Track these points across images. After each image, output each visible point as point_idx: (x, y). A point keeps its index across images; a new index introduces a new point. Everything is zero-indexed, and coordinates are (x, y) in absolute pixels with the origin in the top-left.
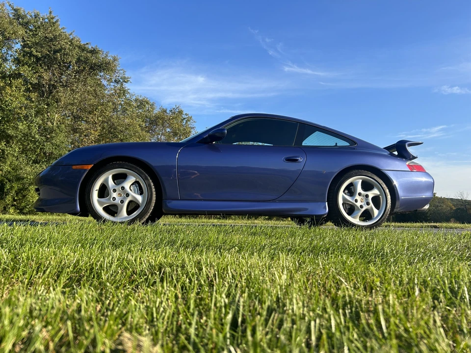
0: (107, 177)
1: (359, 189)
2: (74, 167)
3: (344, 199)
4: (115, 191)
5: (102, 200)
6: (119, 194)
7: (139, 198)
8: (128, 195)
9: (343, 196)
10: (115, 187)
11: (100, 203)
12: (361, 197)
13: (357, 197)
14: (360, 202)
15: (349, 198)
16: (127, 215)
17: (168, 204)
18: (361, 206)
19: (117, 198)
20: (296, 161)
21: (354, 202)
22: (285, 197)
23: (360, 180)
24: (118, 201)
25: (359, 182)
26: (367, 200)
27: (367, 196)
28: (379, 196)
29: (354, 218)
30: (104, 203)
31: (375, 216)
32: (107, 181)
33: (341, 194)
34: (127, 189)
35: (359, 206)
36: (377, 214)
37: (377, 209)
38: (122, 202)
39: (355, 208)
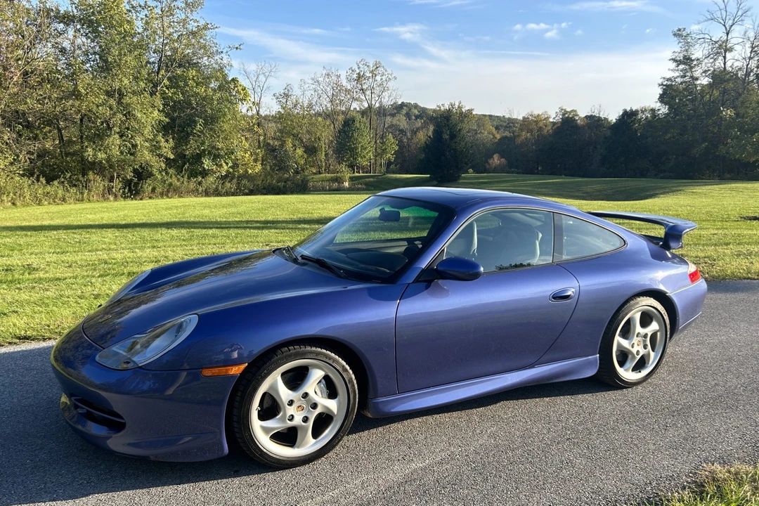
0: (274, 381)
1: (639, 329)
2: (207, 372)
3: (619, 345)
4: (291, 403)
5: (270, 424)
6: (299, 407)
7: (332, 405)
8: (315, 406)
9: (618, 341)
10: (292, 395)
11: (266, 430)
12: (639, 339)
13: (635, 340)
14: (636, 346)
15: (625, 343)
16: (314, 441)
17: (381, 406)
18: (638, 352)
19: (296, 415)
20: (567, 297)
21: (631, 348)
22: (546, 357)
23: (640, 313)
24: (298, 420)
25: (638, 317)
26: (644, 341)
27: (645, 336)
28: (658, 331)
29: (626, 370)
30: (273, 429)
31: (650, 362)
32: (274, 387)
33: (618, 339)
34: (312, 394)
35: (635, 353)
36: (653, 358)
37: (653, 351)
38: (306, 419)
39: (630, 356)
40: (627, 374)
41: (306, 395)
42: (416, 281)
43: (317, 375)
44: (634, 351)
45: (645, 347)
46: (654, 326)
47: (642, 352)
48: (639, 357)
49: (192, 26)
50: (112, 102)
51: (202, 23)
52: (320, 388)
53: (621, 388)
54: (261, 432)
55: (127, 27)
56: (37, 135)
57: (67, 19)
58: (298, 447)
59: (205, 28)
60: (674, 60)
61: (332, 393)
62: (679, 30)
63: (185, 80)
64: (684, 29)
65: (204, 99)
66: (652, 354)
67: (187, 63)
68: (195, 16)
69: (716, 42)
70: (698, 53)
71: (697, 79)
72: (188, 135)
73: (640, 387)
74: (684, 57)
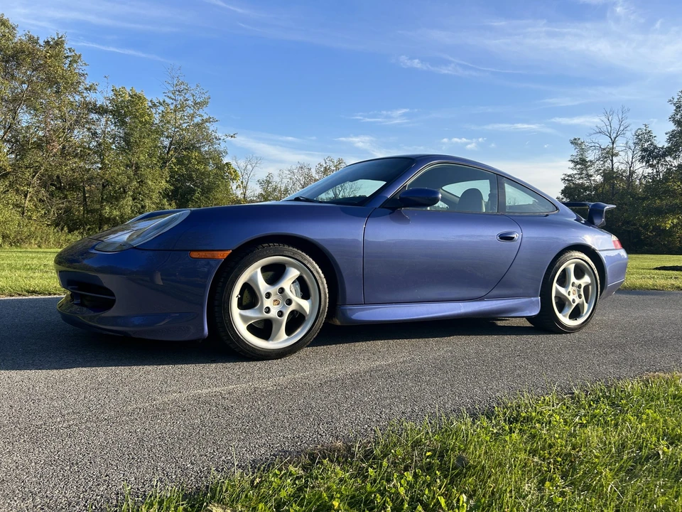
0: (254, 273)
1: (573, 279)
2: (195, 255)
3: (557, 292)
4: (268, 295)
5: (248, 313)
6: (275, 300)
7: (306, 305)
8: (289, 302)
9: (556, 288)
10: (269, 288)
11: (244, 318)
12: (574, 288)
13: (571, 288)
14: (572, 294)
15: (562, 290)
16: (287, 337)
17: (348, 312)
18: (574, 300)
19: (271, 307)
20: (512, 239)
21: (567, 295)
22: (495, 292)
23: (574, 265)
24: (273, 313)
25: (572, 267)
26: (579, 291)
27: (579, 286)
28: (590, 284)
29: (565, 316)
30: (251, 318)
31: (585, 312)
32: (253, 278)
33: (555, 285)
34: (287, 290)
35: (571, 301)
36: (587, 309)
37: (587, 302)
38: (281, 314)
39: (567, 303)
40: (564, 319)
41: (282, 290)
42: (383, 206)
43: (293, 273)
44: (570, 298)
45: (580, 296)
46: (586, 279)
47: (577, 301)
48: (574, 305)
49: (197, 120)
50: (130, 172)
51: (205, 117)
52: (295, 287)
53: (561, 332)
54: (240, 320)
55: (147, 117)
56: (66, 195)
57: (102, 111)
58: (272, 340)
59: (208, 121)
60: (572, 161)
61: (305, 295)
62: (575, 139)
63: (189, 159)
64: (579, 139)
65: (203, 174)
66: (586, 305)
67: (191, 147)
68: (200, 112)
69: (604, 149)
70: (590, 156)
71: (591, 176)
72: (188, 201)
73: (577, 334)
74: (580, 158)
